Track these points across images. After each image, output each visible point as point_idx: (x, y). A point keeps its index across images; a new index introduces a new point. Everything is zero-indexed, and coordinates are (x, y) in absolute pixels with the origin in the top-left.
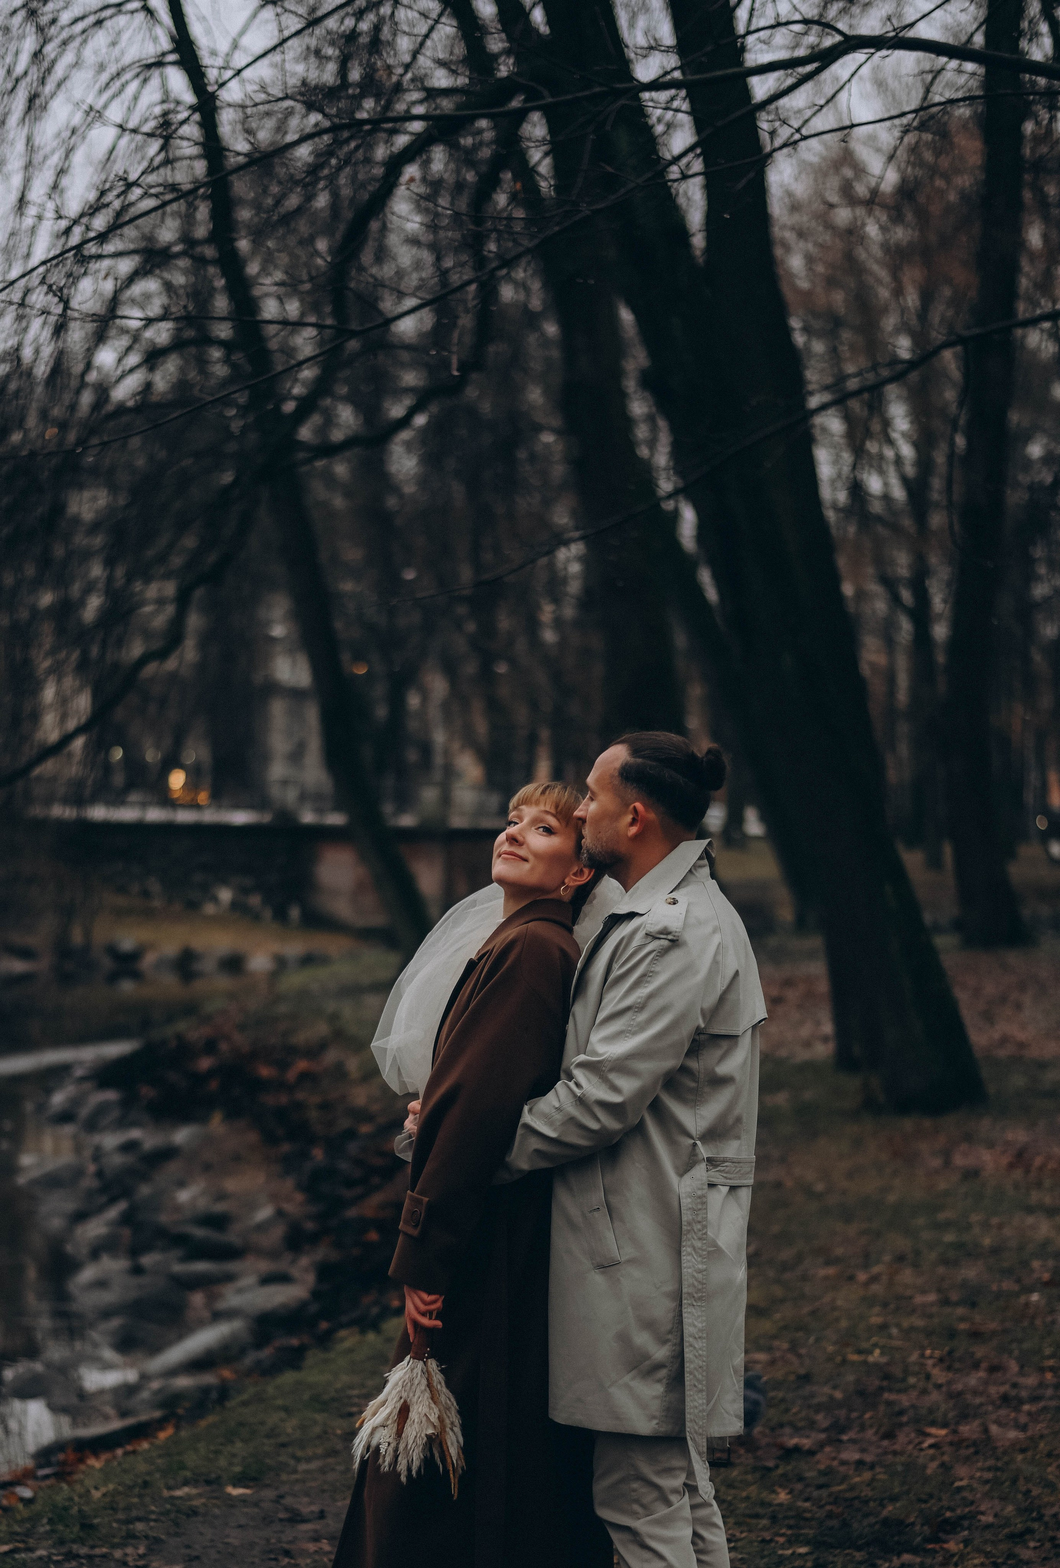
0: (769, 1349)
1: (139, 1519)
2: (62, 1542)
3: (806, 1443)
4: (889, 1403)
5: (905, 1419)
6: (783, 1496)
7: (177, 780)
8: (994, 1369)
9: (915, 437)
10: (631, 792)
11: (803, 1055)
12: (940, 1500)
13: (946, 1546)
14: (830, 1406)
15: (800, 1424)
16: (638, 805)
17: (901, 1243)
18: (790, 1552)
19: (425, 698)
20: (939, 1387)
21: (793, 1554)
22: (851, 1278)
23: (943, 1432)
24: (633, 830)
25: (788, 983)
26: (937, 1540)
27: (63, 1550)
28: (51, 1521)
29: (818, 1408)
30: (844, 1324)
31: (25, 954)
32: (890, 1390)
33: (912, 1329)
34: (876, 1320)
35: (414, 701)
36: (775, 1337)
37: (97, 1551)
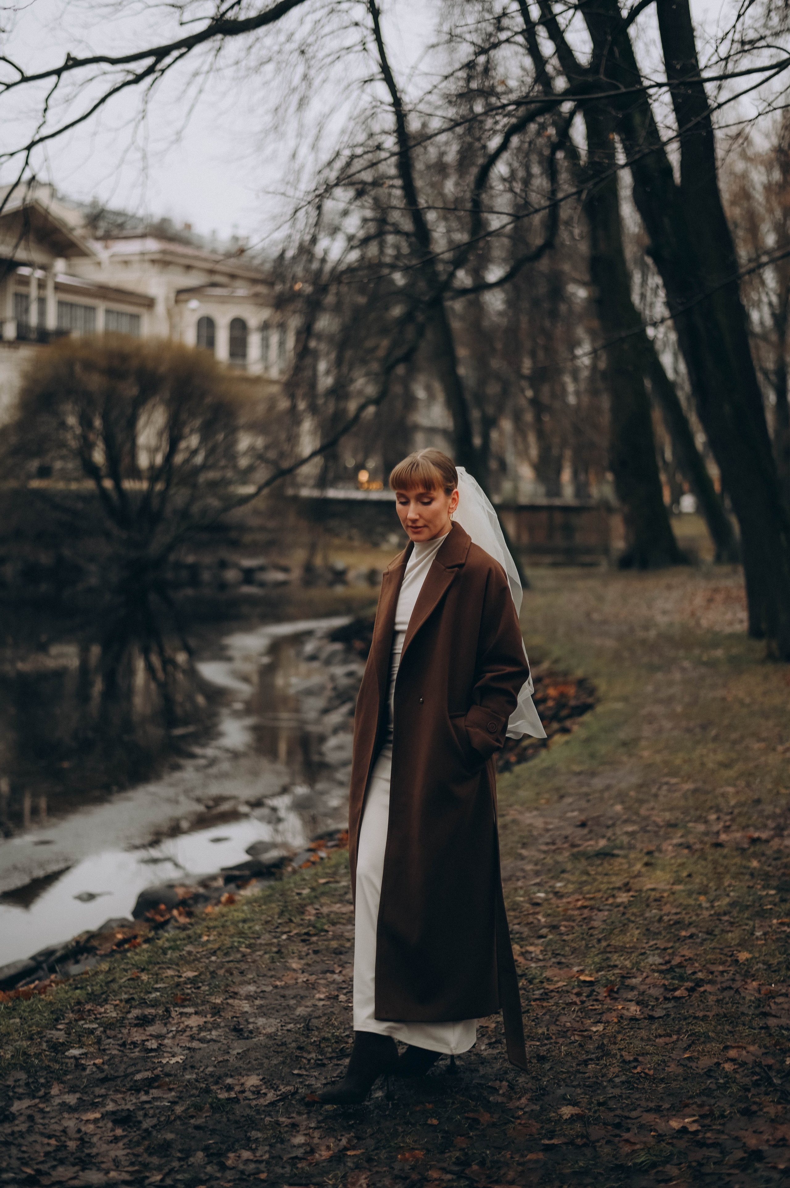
0: (735, 786)
3: (764, 835)
6: (755, 864)
7: (364, 476)
9: (778, 292)
11: (728, 630)
14: (773, 816)
15: (758, 826)
18: (764, 893)
19: (502, 433)
21: (767, 894)
22: (774, 749)
25: (716, 590)
29: (768, 817)
30: (775, 773)
31: (285, 569)
35: (494, 435)
36: (736, 779)
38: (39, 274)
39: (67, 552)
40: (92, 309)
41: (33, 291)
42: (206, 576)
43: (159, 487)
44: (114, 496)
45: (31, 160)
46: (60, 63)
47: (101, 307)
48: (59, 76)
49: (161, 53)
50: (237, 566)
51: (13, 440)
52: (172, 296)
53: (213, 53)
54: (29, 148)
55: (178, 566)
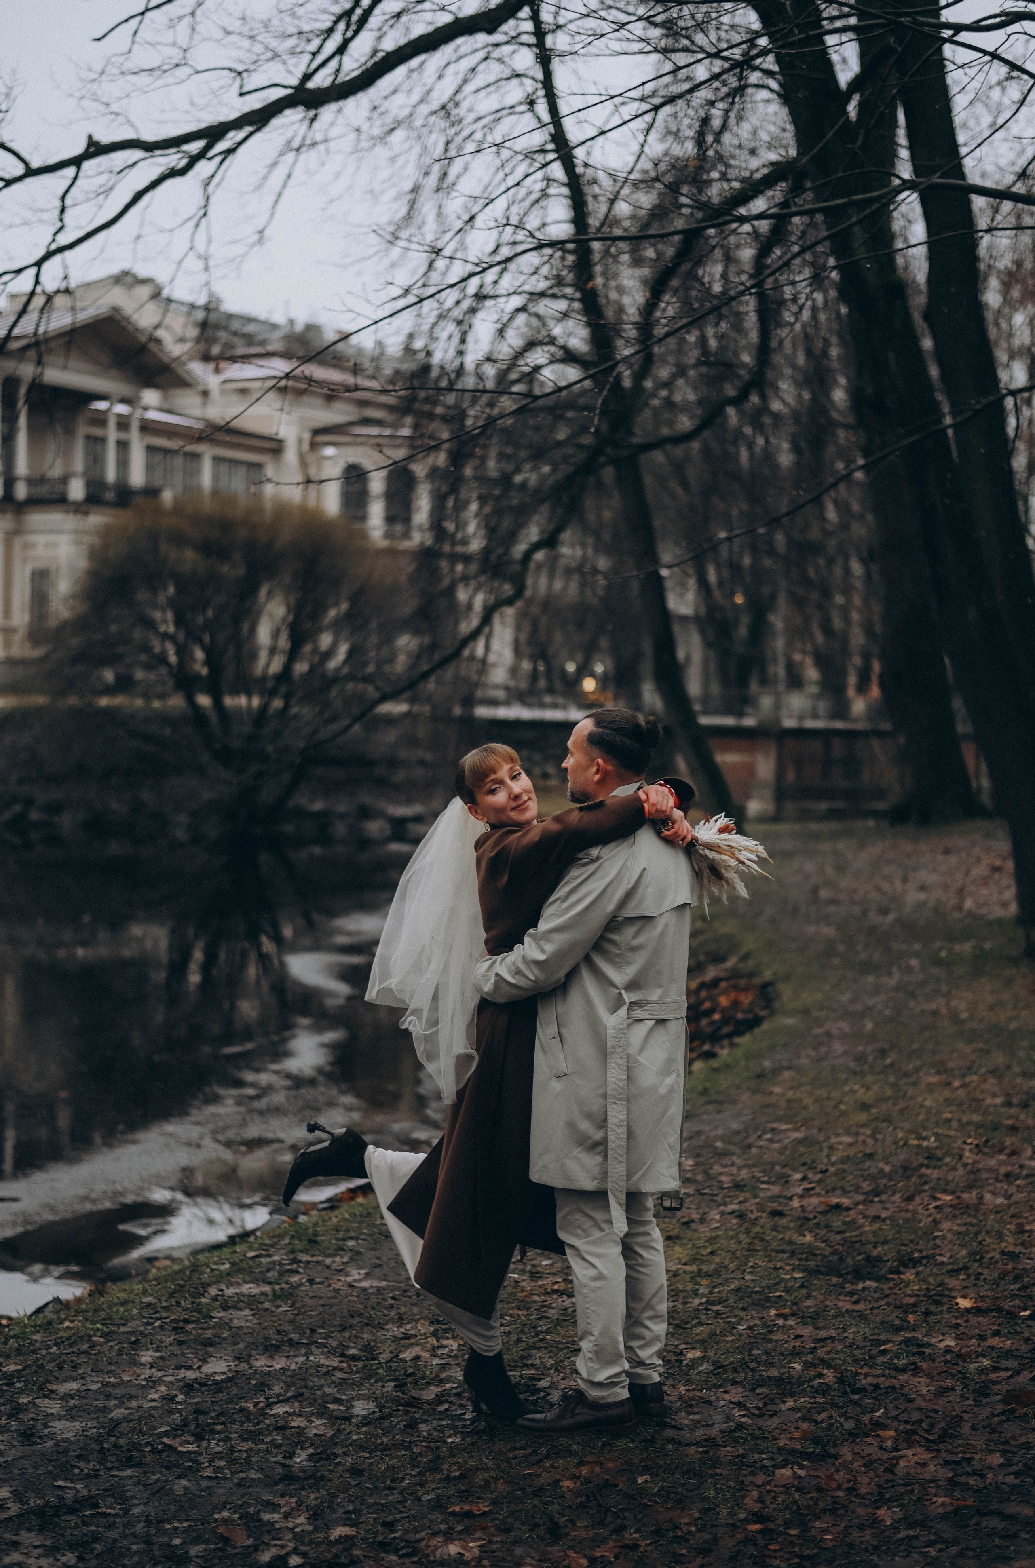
0: (856, 1134)
1: (352, 1238)
2: (293, 1251)
4: (921, 1176)
5: (926, 1187)
6: (808, 1238)
7: (589, 685)
8: (1013, 1153)
10: (595, 752)
12: (918, 1244)
13: (902, 1276)
14: (877, 1176)
15: (848, 1189)
16: (600, 760)
17: (1000, 1059)
20: (965, 1165)
22: (948, 1084)
23: (949, 1198)
24: (597, 777)
26: (898, 1272)
27: (291, 1257)
28: (292, 1237)
29: (868, 1178)
30: (921, 1117)
32: (928, 1167)
33: (970, 1123)
34: (947, 1115)
36: (864, 1126)
37: (315, 1259)
38: (121, 409)
39: (147, 796)
40: (196, 457)
41: (112, 434)
42: (340, 829)
43: (277, 703)
44: (214, 718)
45: (42, 278)
46: (79, 148)
47: (207, 452)
48: (79, 168)
49: (214, 133)
50: (381, 814)
51: (75, 642)
52: (307, 436)
53: (307, 122)
54: (39, 264)
55: (301, 813)
